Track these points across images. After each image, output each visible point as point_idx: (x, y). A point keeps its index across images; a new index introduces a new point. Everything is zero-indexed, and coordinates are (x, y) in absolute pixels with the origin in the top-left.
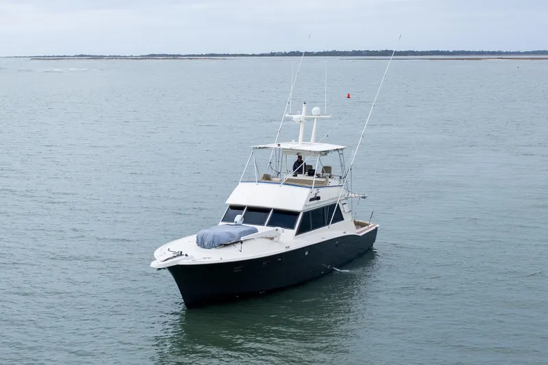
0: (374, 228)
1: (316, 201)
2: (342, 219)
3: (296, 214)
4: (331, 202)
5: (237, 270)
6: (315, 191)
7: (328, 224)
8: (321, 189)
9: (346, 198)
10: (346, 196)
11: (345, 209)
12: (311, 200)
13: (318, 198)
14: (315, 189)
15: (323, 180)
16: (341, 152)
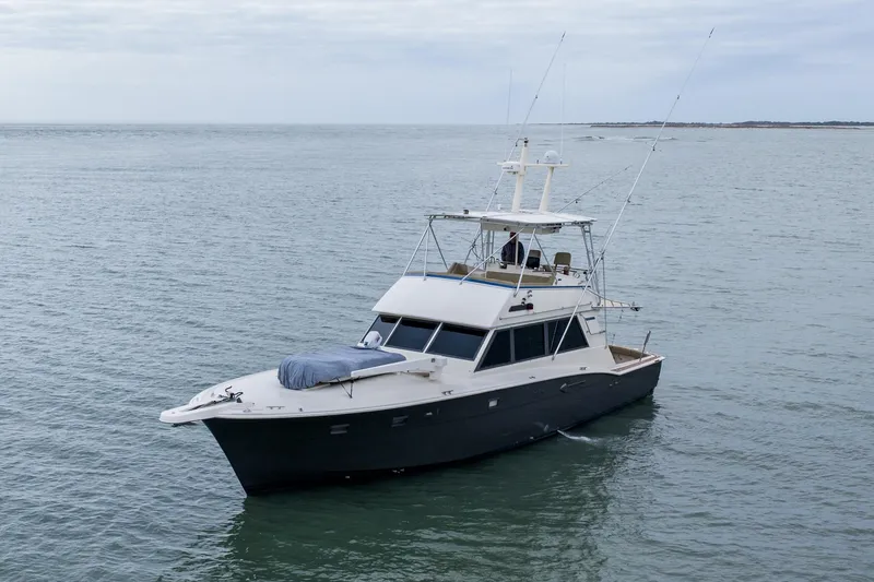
0: (653, 362)
1: (524, 312)
2: (585, 344)
3: (482, 333)
4: (559, 315)
5: (337, 430)
6: (523, 293)
7: (552, 352)
8: (535, 292)
9: (594, 309)
10: (595, 305)
11: (590, 328)
12: (513, 309)
13: (530, 307)
14: (525, 291)
15: (547, 275)
16: (587, 228)
